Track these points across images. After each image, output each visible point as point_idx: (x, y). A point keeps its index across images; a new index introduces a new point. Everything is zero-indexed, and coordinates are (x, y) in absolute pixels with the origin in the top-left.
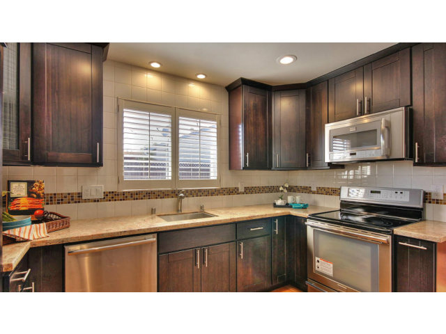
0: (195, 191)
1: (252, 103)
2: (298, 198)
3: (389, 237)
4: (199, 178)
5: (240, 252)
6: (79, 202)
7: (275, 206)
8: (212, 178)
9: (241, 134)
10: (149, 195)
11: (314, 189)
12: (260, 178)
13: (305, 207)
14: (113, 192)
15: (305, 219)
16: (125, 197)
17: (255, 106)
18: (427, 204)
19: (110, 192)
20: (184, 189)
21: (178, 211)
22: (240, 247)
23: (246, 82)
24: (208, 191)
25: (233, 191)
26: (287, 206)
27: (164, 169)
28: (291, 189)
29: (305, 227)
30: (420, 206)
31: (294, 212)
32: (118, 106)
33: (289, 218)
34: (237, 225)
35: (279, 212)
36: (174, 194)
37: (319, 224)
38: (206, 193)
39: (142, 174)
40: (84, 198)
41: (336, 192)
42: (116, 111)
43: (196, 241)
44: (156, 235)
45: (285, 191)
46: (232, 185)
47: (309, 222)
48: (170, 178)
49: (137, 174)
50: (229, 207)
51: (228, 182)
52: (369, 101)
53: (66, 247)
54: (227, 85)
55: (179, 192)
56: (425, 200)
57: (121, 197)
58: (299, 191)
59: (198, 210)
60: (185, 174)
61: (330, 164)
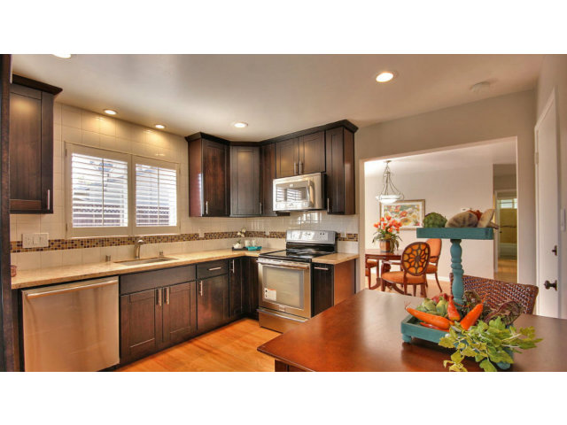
0: (154, 237)
1: (211, 155)
2: (254, 242)
3: (309, 265)
4: (158, 224)
5: (200, 290)
6: (19, 251)
7: (233, 249)
8: (171, 225)
9: (200, 183)
10: (102, 242)
11: (268, 234)
12: (219, 225)
13: (259, 249)
14: (59, 241)
15: (257, 258)
16: (73, 245)
17: (214, 158)
18: (339, 242)
19: (56, 241)
20: (141, 236)
21: (136, 257)
22: (200, 286)
23: (205, 136)
24: (167, 237)
25: (193, 237)
26: (245, 249)
27: (118, 216)
28: (248, 234)
29: (256, 265)
30: (333, 242)
31: (248, 254)
32: (66, 151)
33: (245, 258)
34: (198, 266)
35: (236, 254)
36: (132, 241)
37: (267, 261)
38: (165, 239)
39: (91, 221)
40: (24, 246)
41: (283, 235)
42: (63, 155)
43: (158, 282)
44: (117, 277)
45: (243, 235)
46: (192, 232)
47: (260, 260)
48: (126, 225)
49: (87, 221)
50: (189, 252)
51: (189, 228)
52: (302, 164)
53: (23, 292)
54: (187, 135)
55: (137, 238)
56: (336, 239)
57: (70, 245)
58: (256, 236)
59: (157, 255)
60: (142, 221)
61: (277, 212)
